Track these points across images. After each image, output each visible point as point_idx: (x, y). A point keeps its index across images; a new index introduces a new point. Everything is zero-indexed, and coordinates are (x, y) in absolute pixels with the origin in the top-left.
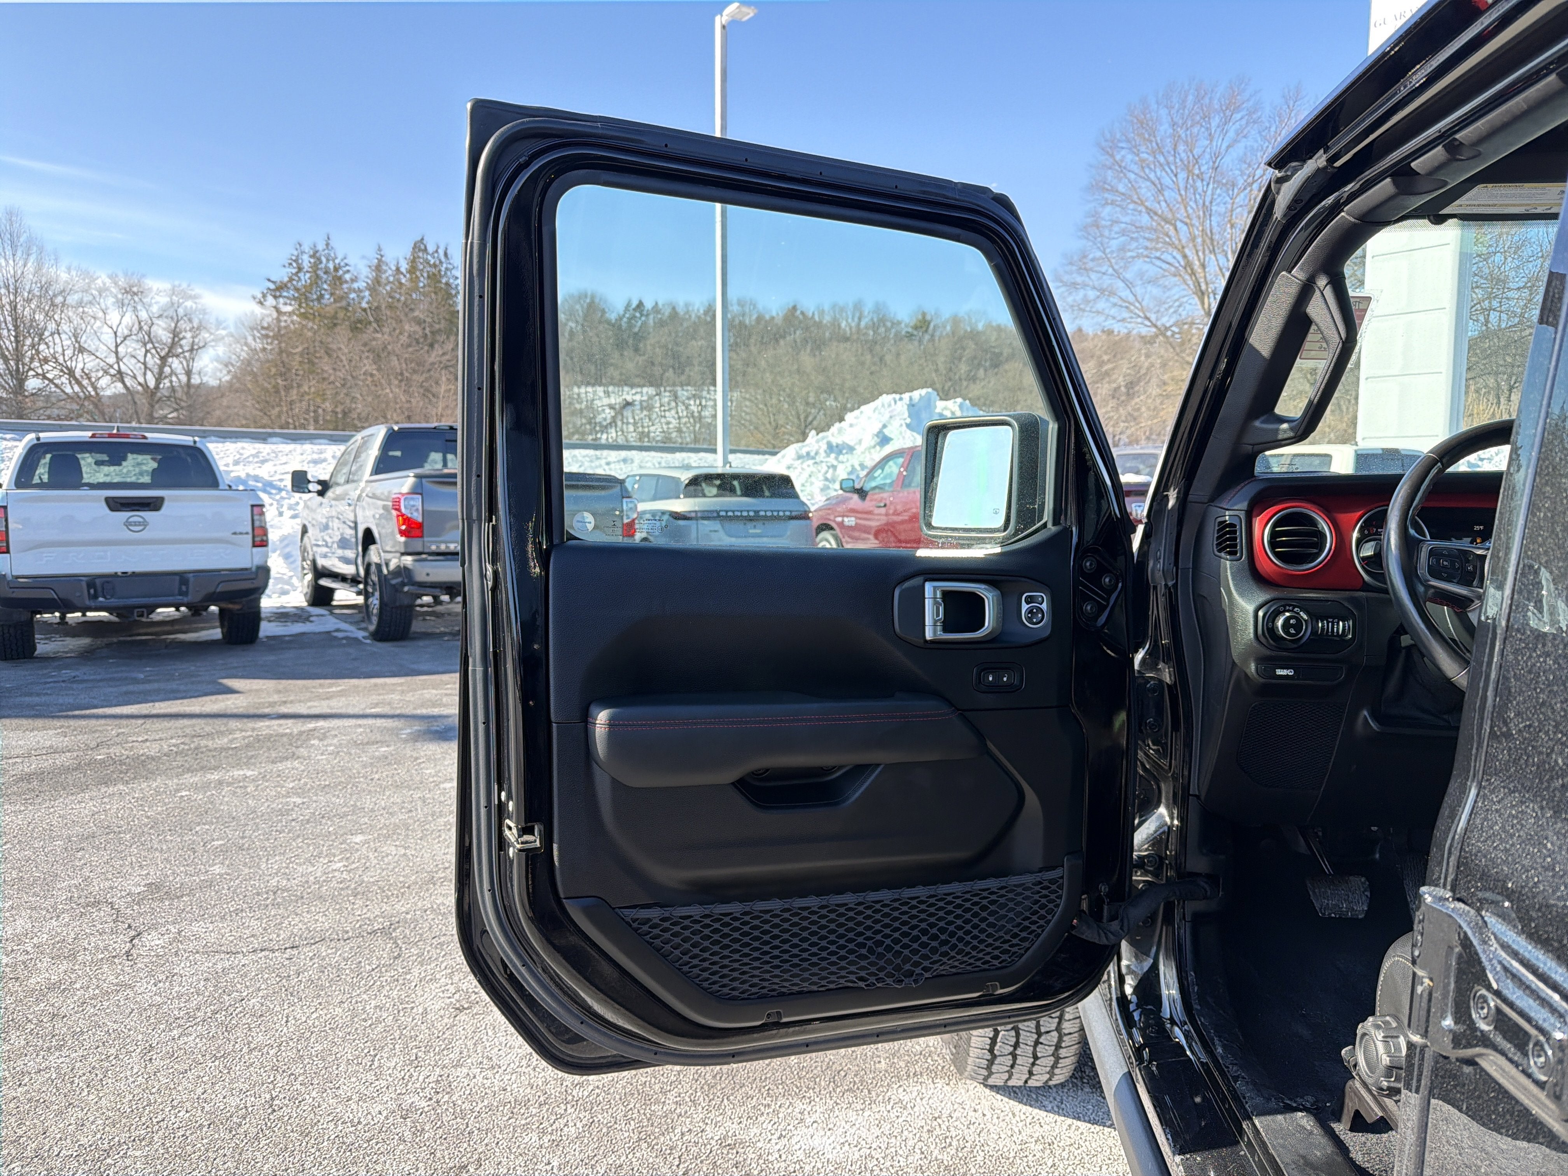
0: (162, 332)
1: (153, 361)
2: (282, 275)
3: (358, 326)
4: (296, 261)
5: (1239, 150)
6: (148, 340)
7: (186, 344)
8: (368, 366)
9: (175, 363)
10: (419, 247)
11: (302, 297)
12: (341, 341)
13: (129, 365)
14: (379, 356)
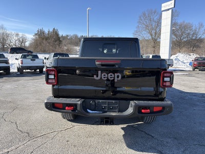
0: (21, 40)
1: (20, 43)
2: (36, 33)
3: (46, 39)
4: (38, 31)
5: (156, 17)
6: (20, 41)
7: (24, 41)
8: (48, 44)
9: (23, 44)
10: (54, 29)
11: (39, 35)
12: (44, 41)
13: (17, 44)
14: (49, 43)
